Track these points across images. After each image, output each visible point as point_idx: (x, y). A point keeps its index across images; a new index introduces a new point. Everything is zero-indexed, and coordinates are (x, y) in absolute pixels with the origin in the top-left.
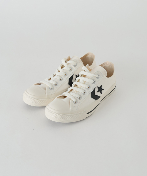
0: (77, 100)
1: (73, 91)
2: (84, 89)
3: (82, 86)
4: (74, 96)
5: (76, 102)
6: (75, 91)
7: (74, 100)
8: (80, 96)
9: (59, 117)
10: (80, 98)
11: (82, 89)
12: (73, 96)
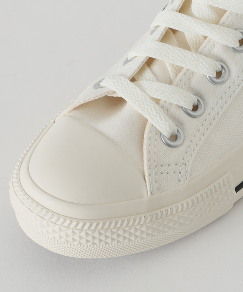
0: (179, 123)
1: (155, 67)
2: (218, 51)
3: (205, 37)
4: (163, 98)
5: (174, 137)
6: (170, 69)
7: (165, 128)
8: (198, 94)
9: (90, 238)
10: (195, 108)
11: (208, 55)
12: (157, 101)
